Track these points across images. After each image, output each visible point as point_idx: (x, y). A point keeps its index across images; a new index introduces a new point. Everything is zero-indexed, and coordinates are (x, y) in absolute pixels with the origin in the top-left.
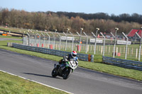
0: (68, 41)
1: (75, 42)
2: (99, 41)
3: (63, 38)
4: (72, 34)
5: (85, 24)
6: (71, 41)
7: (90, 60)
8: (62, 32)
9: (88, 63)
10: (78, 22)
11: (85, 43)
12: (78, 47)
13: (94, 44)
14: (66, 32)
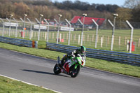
0: (12, 27)
1: (19, 28)
2: (44, 27)
3: (6, 24)
4: (15, 20)
5: (28, 10)
6: (15, 28)
7: (34, 46)
8: (5, 18)
9: (32, 49)
10: (22, 8)
11: (29, 29)
12: (22, 33)
13: (37, 30)
14: (9, 18)
